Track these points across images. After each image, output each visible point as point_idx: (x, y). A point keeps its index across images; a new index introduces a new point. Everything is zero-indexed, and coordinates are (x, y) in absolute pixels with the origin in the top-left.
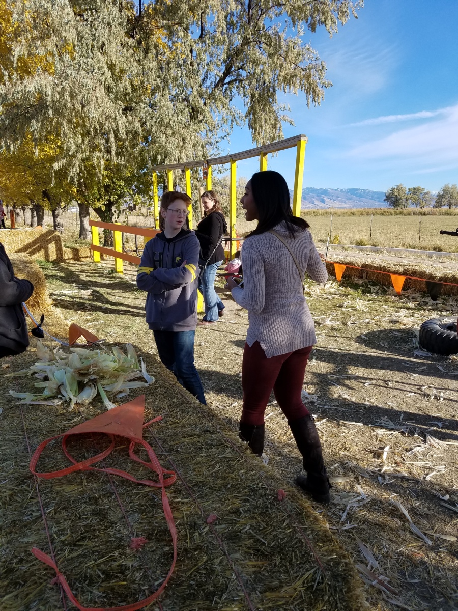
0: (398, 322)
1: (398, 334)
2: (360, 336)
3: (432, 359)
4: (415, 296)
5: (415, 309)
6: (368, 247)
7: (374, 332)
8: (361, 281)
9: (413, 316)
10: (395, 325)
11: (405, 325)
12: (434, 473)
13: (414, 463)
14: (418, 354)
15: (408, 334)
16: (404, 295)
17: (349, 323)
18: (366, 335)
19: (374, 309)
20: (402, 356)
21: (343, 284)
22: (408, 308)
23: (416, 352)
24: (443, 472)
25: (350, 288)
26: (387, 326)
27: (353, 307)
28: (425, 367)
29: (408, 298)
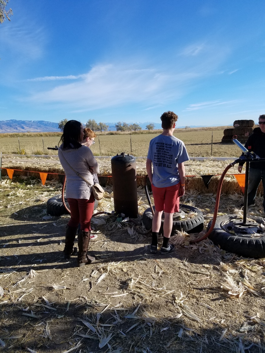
1: (37, 208)
2: (14, 213)
3: (52, 220)
4: (55, 183)
5: (53, 191)
6: (43, 155)
7: (23, 209)
8: (25, 178)
9: (50, 195)
10: (37, 203)
11: (43, 201)
12: (25, 294)
13: (15, 292)
14: (45, 218)
16: (49, 183)
17: (9, 207)
18: (17, 212)
19: (28, 194)
20: (35, 221)
21: (14, 181)
22: (48, 191)
23: (44, 218)
24: (31, 292)
25: (19, 182)
26: (32, 204)
27: (15, 195)
28: (46, 226)
29: (51, 185)
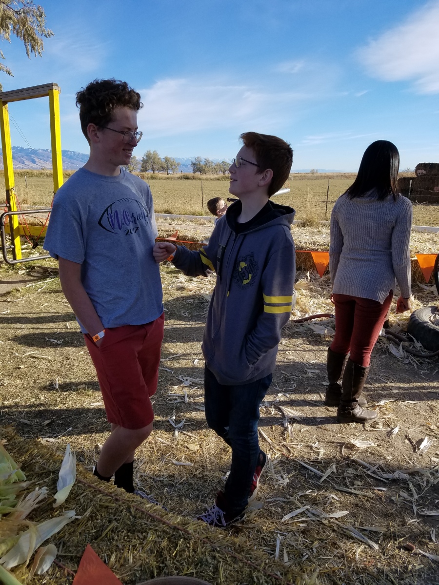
0: (184, 288)
1: (192, 301)
10: (183, 292)
11: (191, 291)
15: (199, 299)
26: (176, 294)
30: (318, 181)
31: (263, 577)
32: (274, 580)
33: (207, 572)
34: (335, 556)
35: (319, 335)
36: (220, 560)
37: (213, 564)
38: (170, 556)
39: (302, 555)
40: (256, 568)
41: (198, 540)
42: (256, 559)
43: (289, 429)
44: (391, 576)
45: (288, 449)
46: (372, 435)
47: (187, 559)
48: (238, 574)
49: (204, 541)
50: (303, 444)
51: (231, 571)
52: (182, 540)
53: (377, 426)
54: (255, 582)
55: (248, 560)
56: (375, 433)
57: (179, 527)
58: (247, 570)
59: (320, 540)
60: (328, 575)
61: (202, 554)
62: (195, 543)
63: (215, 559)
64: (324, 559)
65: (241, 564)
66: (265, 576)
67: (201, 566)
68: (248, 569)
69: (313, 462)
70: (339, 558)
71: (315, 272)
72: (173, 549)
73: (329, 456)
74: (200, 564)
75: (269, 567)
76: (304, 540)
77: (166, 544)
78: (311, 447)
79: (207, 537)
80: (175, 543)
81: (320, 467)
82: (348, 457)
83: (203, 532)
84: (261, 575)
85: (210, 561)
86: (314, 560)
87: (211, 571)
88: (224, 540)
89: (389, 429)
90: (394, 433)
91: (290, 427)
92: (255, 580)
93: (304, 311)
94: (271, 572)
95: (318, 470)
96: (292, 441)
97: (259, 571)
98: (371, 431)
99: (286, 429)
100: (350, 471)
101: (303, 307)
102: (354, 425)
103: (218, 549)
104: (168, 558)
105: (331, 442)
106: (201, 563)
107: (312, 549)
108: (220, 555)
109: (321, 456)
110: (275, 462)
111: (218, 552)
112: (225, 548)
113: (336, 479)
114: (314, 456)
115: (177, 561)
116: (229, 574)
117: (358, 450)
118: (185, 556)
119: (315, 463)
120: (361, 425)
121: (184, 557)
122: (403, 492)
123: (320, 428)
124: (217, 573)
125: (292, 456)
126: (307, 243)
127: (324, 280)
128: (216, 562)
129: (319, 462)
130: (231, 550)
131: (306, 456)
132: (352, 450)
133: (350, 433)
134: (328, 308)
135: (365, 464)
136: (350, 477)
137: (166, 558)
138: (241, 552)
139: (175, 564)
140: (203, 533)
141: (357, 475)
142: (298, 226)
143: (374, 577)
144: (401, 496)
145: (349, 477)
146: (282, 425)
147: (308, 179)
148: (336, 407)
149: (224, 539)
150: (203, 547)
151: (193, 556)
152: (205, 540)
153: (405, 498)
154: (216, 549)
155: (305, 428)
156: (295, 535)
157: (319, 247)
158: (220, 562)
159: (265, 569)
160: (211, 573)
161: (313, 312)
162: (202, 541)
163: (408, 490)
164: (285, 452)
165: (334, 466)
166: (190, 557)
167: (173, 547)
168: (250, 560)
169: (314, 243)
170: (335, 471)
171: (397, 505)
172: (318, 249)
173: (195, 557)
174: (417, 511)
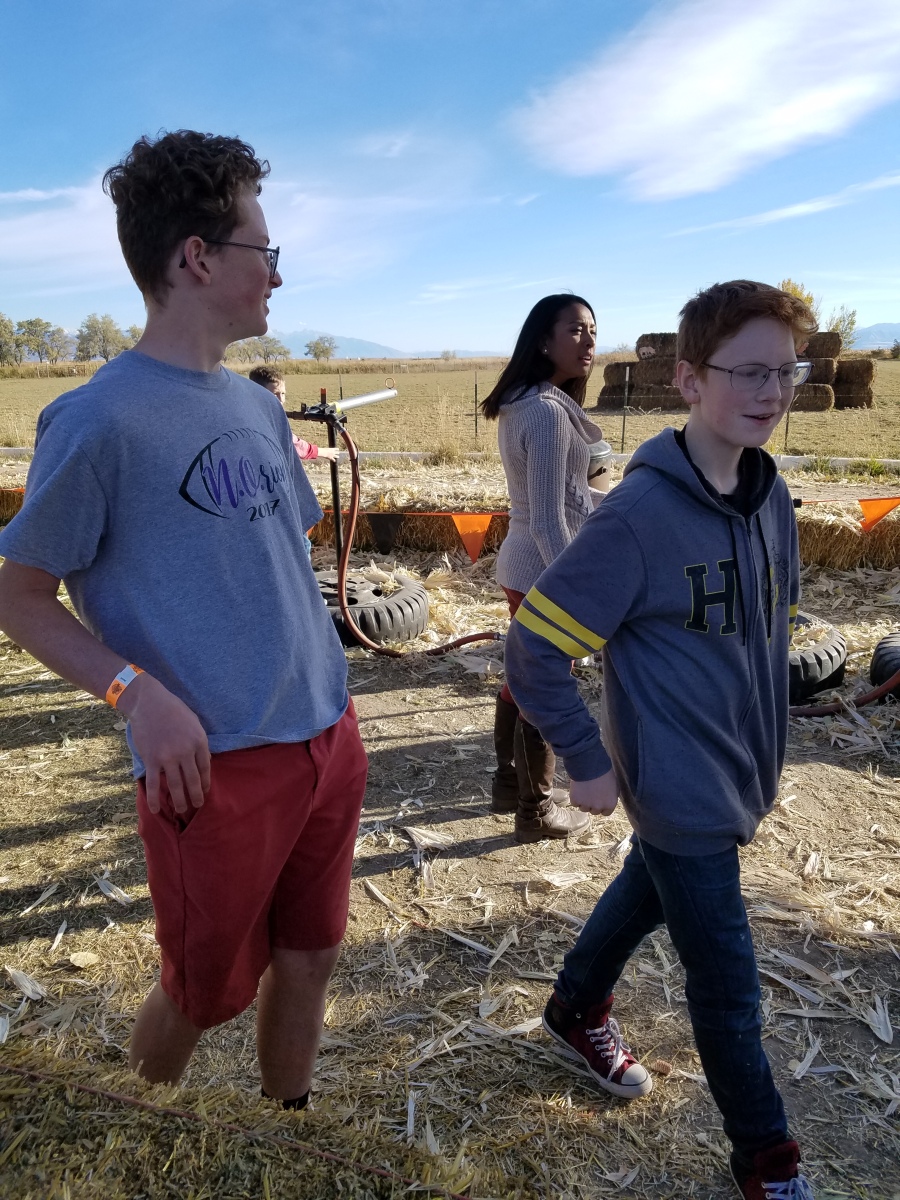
30: (458, 373)
31: (356, 1177)
32: (377, 1180)
33: (238, 1190)
34: (525, 1111)
35: (476, 676)
36: (265, 1160)
37: (250, 1173)
38: (156, 1174)
39: (460, 1121)
40: (341, 1163)
41: (218, 1128)
42: (341, 1145)
43: (425, 871)
44: (631, 1130)
45: (424, 912)
46: (580, 859)
47: (195, 1174)
48: (304, 1183)
49: (231, 1129)
50: (452, 897)
51: (288, 1179)
52: (182, 1135)
53: (590, 840)
54: (338, 1192)
55: (324, 1151)
56: (587, 854)
57: (178, 1110)
58: (322, 1170)
59: (493, 1084)
60: (513, 1151)
61: (227, 1156)
62: (211, 1135)
63: (254, 1162)
64: (502, 1121)
65: (309, 1162)
66: (359, 1175)
67: (224, 1182)
68: (326, 1168)
69: (473, 929)
70: (533, 1114)
71: (463, 553)
72: (162, 1158)
73: (504, 912)
74: (222, 1178)
75: (367, 1155)
76: (461, 1090)
77: (147, 1150)
78: (469, 899)
79: (237, 1119)
80: (168, 1144)
81: (487, 937)
82: (540, 910)
83: (229, 1109)
84: (352, 1174)
85: (243, 1166)
86: (484, 1127)
87: (245, 1189)
88: (274, 1118)
89: (613, 844)
90: (621, 849)
91: (426, 866)
92: (340, 1186)
93: (444, 631)
94: (372, 1165)
95: (483, 943)
96: (431, 893)
97: (346, 1168)
98: (579, 851)
99: (418, 872)
100: (545, 935)
101: (444, 623)
102: (546, 844)
103: (261, 1139)
104: (152, 1179)
105: (506, 884)
106: (224, 1175)
107: (478, 1105)
108: (264, 1151)
109: (488, 915)
110: (400, 942)
111: (261, 1145)
112: (276, 1134)
113: (518, 957)
114: (476, 917)
115: (173, 1181)
116: (284, 1186)
117: (558, 893)
118: (191, 1167)
119: (478, 929)
120: (560, 842)
121: (187, 1170)
122: (645, 963)
123: (485, 859)
124: (258, 1190)
125: (432, 925)
126: (441, 496)
127: (479, 568)
128: (256, 1167)
129: (486, 927)
130: (289, 1136)
131: (460, 921)
132: (547, 894)
133: (540, 859)
134: (490, 621)
135: (572, 918)
136: (545, 950)
137: (147, 1180)
138: (309, 1136)
139: (168, 1188)
140: (228, 1112)
141: (559, 943)
142: (425, 463)
143: (599, 1137)
144: (642, 972)
145: (543, 949)
146: (411, 864)
147: (439, 371)
148: (512, 813)
149: (272, 1117)
150: (228, 1142)
151: (206, 1164)
152: (233, 1126)
153: (648, 974)
154: (257, 1141)
155: (457, 863)
156: (444, 1084)
157: (465, 503)
158: (266, 1165)
159: (359, 1161)
160: (245, 1193)
161: (463, 631)
162: (227, 1130)
163: (654, 957)
164: (418, 918)
165: (514, 932)
166: (199, 1169)
167: (164, 1153)
168: (328, 1149)
169: (456, 497)
170: (517, 941)
171: (635, 990)
172: (463, 508)
173: (211, 1166)
174: (671, 997)
